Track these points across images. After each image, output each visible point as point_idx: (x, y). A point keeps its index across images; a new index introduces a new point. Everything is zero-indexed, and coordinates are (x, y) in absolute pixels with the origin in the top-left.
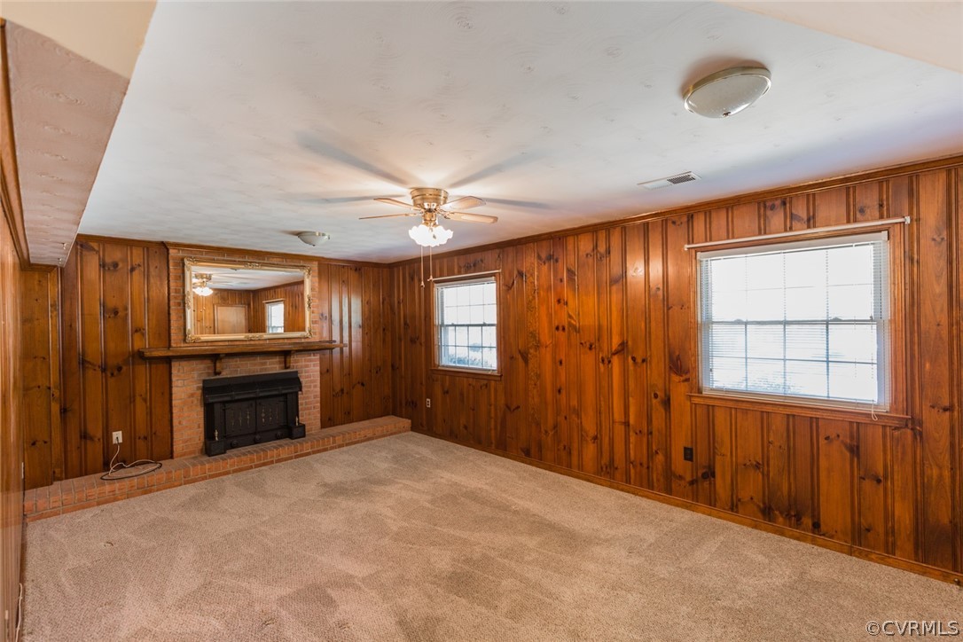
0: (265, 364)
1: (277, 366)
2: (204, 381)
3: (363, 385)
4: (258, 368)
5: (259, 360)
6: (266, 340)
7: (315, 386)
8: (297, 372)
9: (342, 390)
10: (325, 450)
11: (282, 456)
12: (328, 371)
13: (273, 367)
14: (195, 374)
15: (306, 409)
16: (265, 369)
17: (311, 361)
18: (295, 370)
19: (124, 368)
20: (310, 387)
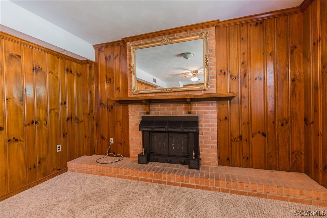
0: (175, 109)
1: (184, 111)
2: (142, 117)
3: (264, 135)
4: (171, 111)
5: (171, 106)
6: (176, 92)
7: (213, 130)
8: (197, 117)
9: (241, 137)
10: (209, 189)
11: (171, 181)
12: (226, 118)
13: (180, 111)
14: (138, 113)
15: (205, 147)
16: (175, 113)
17: (208, 109)
18: (196, 115)
19: (113, 107)
20: (209, 129)
